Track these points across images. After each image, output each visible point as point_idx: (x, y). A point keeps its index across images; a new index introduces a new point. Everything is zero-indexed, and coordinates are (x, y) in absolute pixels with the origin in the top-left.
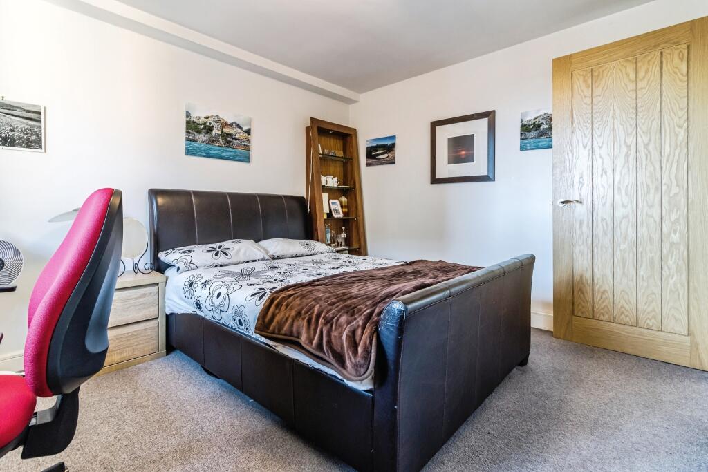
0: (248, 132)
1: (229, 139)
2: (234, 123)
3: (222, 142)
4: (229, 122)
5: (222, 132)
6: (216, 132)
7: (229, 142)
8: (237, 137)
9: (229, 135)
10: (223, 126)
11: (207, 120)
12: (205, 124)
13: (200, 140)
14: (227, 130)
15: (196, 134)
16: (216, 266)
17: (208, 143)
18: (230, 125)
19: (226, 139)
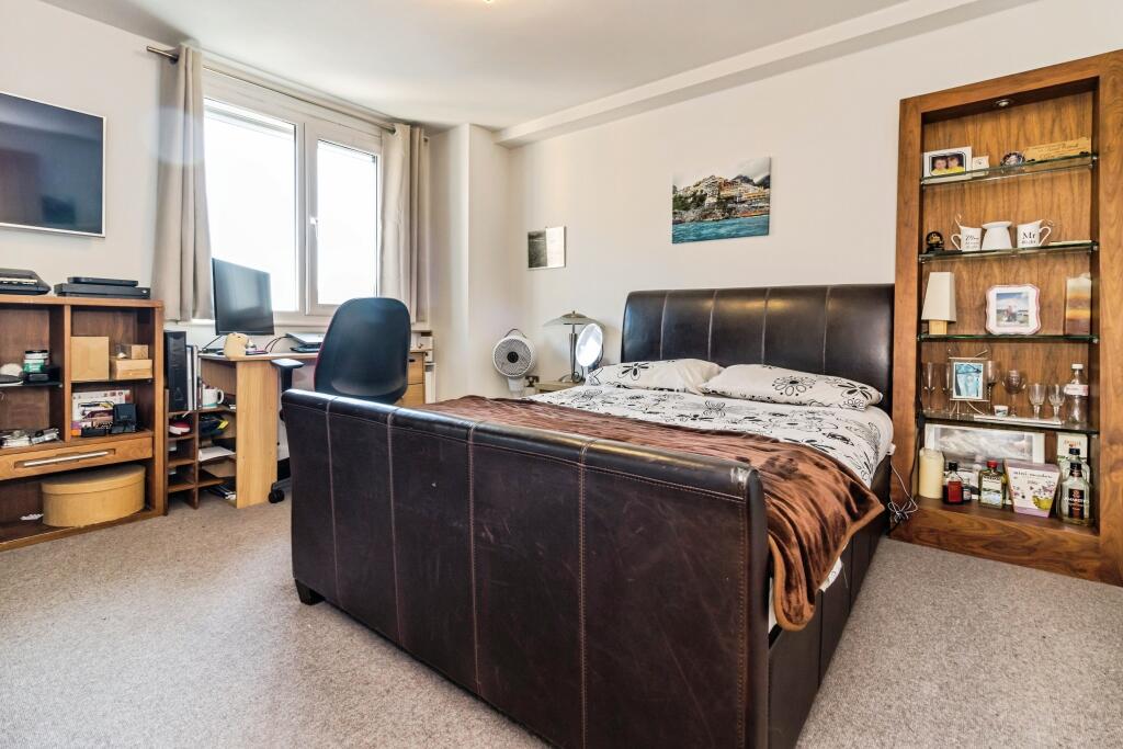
0: (766, 183)
1: (729, 205)
2: (738, 178)
3: (718, 213)
4: (730, 179)
5: (719, 199)
6: (710, 200)
7: (731, 209)
8: (743, 198)
9: (730, 199)
10: (721, 188)
11: (697, 188)
12: (694, 195)
13: (689, 219)
14: (726, 193)
15: (683, 212)
16: (619, 386)
17: (700, 221)
18: (732, 183)
19: (724, 208)
